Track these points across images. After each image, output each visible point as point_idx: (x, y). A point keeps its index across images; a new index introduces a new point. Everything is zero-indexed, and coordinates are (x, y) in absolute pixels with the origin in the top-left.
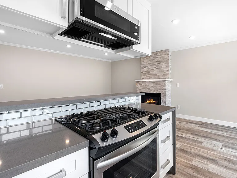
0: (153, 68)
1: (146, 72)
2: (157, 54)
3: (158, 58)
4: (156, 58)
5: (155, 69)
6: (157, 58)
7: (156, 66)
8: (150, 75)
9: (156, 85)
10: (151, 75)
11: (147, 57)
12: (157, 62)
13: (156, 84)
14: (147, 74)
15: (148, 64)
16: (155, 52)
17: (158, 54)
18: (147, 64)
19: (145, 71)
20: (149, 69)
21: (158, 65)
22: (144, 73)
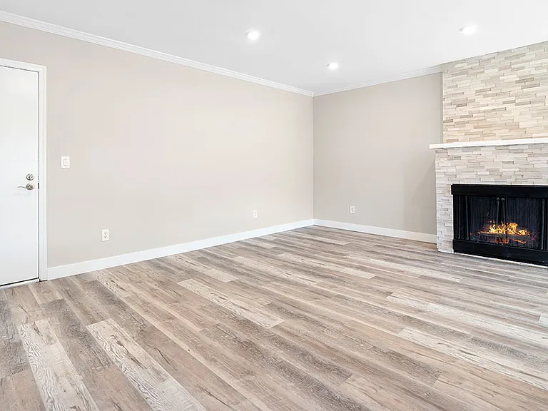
0: (498, 104)
1: (466, 119)
2: (517, 56)
3: (523, 68)
4: (513, 70)
5: (508, 106)
6: (518, 69)
7: (514, 98)
8: (484, 128)
9: (529, 159)
10: (490, 126)
11: (471, 72)
12: (517, 82)
13: (532, 155)
14: (469, 127)
15: (477, 91)
16: (510, 51)
17: (524, 55)
18: (469, 94)
19: (461, 117)
20: (482, 109)
21: (527, 95)
22: (458, 123)
